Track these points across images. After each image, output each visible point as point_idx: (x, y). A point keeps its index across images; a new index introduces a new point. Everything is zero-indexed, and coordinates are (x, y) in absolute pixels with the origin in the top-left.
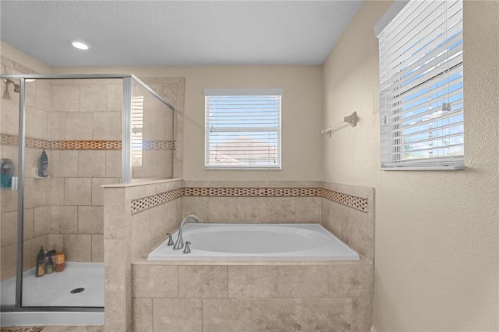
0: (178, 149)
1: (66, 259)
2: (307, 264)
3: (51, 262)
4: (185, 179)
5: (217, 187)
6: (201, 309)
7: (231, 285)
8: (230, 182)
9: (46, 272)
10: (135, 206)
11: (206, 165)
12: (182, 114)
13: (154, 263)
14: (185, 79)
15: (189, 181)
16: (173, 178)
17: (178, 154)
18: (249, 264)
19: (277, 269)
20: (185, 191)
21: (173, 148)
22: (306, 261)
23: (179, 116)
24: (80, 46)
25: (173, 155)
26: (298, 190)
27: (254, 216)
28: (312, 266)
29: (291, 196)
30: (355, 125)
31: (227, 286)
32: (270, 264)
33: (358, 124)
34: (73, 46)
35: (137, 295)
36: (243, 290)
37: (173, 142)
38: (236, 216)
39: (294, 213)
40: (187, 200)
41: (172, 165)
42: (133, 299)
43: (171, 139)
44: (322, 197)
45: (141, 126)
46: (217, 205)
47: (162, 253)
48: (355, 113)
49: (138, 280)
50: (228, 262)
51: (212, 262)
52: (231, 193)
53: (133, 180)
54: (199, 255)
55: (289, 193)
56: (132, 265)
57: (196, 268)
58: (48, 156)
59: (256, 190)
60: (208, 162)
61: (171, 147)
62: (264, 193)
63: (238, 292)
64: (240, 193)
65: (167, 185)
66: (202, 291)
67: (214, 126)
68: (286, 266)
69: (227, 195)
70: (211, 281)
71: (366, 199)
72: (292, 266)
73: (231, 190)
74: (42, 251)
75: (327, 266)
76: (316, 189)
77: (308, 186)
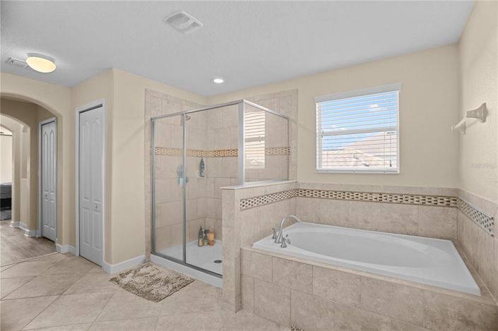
0: (293, 154)
1: (215, 237)
2: (398, 282)
3: (206, 238)
4: (300, 181)
5: (328, 190)
6: (290, 299)
7: (316, 284)
8: (341, 185)
9: (203, 244)
10: (244, 204)
11: (317, 168)
12: (296, 123)
13: (257, 251)
14: (297, 90)
15: (303, 184)
16: (288, 180)
17: (292, 159)
18: (334, 268)
19: (361, 280)
20: (298, 192)
21: (289, 153)
22: (397, 279)
23: (293, 124)
24: (219, 81)
25: (288, 159)
26: (421, 198)
27: (366, 222)
28: (403, 286)
29: (412, 203)
30: (484, 121)
31: (312, 283)
32: (354, 272)
33: (487, 119)
34: (215, 83)
35: (244, 273)
36: (325, 291)
37: (288, 148)
38: (347, 220)
39: (416, 224)
40: (301, 199)
41: (288, 168)
42: (241, 275)
43: (286, 146)
44: (457, 207)
45: (263, 136)
46: (328, 207)
47: (266, 244)
48: (484, 105)
49: (245, 262)
50: (315, 262)
51: (300, 259)
52: (342, 196)
53: (246, 183)
54: (292, 251)
55: (410, 201)
56: (241, 249)
57: (287, 262)
58: (205, 163)
59: (369, 195)
60: (320, 166)
61: (287, 152)
62: (379, 199)
63: (322, 292)
64: (351, 197)
65: (279, 186)
66: (290, 282)
67: (325, 131)
68: (371, 278)
69: (338, 198)
70: (298, 276)
71: (492, 218)
72: (377, 280)
73: (342, 194)
74: (201, 229)
75: (422, 291)
76: (449, 198)
77: (435, 193)
